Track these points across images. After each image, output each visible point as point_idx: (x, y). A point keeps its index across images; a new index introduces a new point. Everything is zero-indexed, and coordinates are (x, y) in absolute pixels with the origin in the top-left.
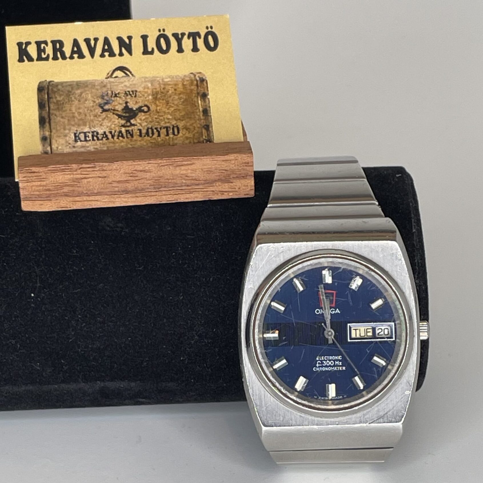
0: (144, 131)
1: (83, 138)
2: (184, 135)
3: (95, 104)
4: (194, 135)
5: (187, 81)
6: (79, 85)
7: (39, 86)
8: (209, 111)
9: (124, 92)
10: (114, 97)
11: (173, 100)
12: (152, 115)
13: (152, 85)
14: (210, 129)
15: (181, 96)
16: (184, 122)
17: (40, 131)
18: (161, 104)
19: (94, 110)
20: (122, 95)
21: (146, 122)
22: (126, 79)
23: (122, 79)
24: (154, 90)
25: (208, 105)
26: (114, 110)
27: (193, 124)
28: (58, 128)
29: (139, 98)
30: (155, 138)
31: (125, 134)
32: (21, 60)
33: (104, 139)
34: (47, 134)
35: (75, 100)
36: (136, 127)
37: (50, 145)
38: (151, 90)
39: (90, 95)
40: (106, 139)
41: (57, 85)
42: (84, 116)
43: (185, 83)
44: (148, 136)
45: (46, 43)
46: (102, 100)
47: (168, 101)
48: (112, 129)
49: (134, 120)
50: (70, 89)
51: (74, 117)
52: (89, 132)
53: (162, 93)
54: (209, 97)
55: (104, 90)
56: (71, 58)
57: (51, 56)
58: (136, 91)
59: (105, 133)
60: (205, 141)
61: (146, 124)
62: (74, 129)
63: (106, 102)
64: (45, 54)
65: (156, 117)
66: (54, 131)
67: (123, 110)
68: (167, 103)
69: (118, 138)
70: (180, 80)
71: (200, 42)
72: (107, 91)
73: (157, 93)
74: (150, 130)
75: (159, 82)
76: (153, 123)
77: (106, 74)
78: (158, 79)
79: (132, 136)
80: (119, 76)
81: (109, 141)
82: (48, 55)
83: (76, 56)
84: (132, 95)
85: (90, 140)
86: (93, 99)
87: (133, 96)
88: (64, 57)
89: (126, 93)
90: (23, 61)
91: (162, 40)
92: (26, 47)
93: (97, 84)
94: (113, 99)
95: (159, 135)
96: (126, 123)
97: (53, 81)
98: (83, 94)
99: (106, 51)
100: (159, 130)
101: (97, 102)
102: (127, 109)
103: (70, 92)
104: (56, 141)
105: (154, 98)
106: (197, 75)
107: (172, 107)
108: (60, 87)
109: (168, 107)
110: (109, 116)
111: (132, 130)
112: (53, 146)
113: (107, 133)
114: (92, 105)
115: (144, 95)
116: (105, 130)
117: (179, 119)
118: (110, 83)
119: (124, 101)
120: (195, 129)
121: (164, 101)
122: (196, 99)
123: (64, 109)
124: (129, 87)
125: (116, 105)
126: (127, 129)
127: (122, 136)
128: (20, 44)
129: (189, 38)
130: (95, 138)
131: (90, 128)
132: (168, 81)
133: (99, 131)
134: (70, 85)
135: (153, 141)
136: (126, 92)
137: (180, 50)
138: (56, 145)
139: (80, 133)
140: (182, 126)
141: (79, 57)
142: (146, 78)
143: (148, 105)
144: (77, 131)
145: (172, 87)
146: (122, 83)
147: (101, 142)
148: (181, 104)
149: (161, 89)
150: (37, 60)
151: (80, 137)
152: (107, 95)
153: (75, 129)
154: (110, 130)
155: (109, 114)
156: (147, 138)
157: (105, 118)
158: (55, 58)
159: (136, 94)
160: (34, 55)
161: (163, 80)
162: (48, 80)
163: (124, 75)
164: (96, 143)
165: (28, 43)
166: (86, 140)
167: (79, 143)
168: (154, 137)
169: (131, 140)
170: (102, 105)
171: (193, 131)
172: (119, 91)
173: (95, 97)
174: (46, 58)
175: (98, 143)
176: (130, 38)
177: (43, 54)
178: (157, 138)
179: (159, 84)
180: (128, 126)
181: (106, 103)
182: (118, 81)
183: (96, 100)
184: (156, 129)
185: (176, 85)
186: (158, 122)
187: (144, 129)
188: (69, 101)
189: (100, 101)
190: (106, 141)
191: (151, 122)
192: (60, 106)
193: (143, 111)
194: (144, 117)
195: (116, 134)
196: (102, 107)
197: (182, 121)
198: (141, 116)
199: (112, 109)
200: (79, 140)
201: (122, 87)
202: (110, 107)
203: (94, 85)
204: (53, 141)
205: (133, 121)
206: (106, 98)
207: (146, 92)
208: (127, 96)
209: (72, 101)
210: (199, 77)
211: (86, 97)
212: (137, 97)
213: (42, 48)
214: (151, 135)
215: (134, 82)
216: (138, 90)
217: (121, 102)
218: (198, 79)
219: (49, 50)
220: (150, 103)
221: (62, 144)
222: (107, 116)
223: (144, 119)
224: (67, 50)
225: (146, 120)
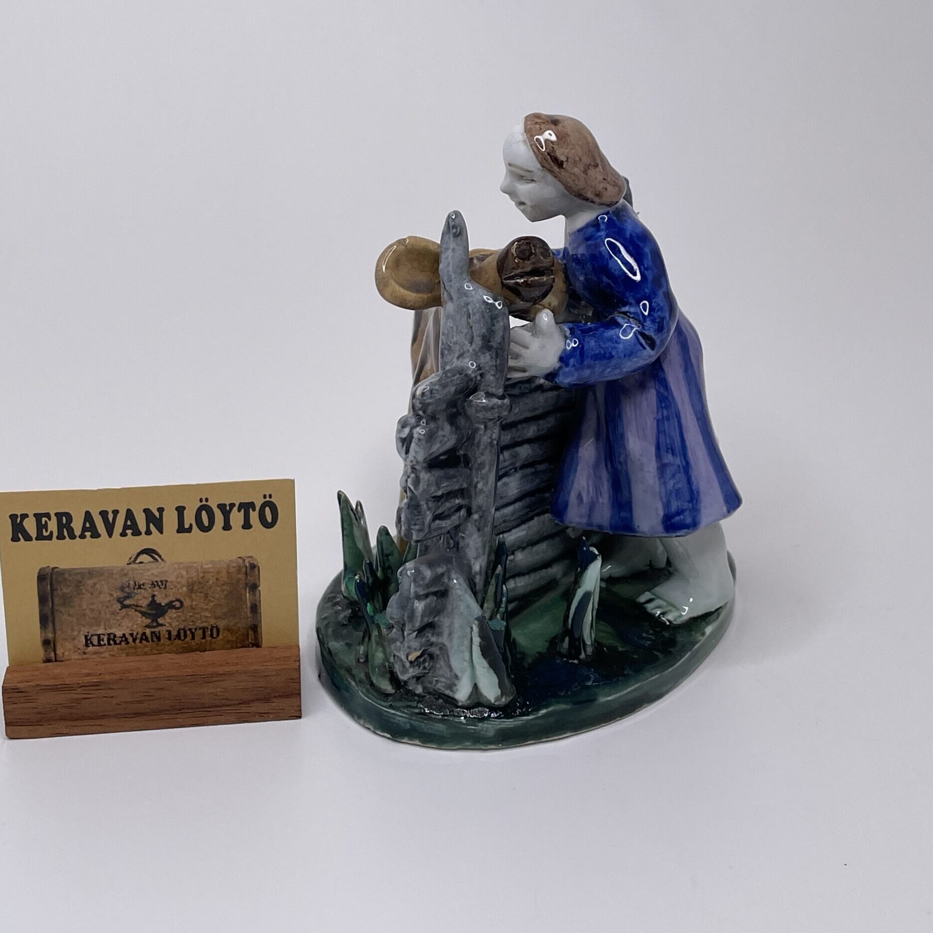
0: (174, 633)
1: (96, 643)
2: (224, 637)
3: (112, 598)
4: (237, 637)
5: (234, 567)
6: (91, 573)
7: (39, 573)
8: (258, 607)
9: (151, 583)
10: (137, 589)
11: (213, 593)
12: (185, 611)
13: (187, 573)
14: (259, 629)
15: (224, 587)
16: (226, 620)
17: (41, 633)
18: (198, 598)
19: (112, 605)
20: (147, 586)
21: (177, 621)
22: (154, 565)
23: (148, 565)
24: (190, 580)
25: (258, 600)
26: (137, 606)
27: (237, 623)
28: (64, 630)
29: (170, 590)
30: (188, 642)
31: (149, 636)
32: (15, 539)
33: (123, 643)
34: (50, 636)
35: (86, 593)
36: (164, 627)
37: (55, 651)
38: (186, 580)
39: (105, 586)
40: (126, 644)
41: (62, 573)
42: (98, 614)
43: (230, 571)
44: (179, 639)
45: (48, 515)
46: (122, 592)
47: (207, 594)
48: (133, 631)
49: (162, 618)
50: (80, 579)
51: (84, 615)
52: (104, 635)
53: (199, 582)
54: (260, 588)
55: (126, 579)
56: (82, 536)
57: (55, 534)
58: (166, 581)
59: (124, 635)
60: (250, 645)
61: (177, 623)
62: (85, 630)
63: (127, 595)
64: (46, 531)
65: (191, 614)
66: (58, 633)
67: (148, 605)
68: (206, 596)
69: (141, 642)
70: (225, 566)
71: (254, 516)
72: (129, 581)
73: (193, 584)
74: (182, 632)
75: (198, 570)
76: (186, 622)
77: (128, 559)
78: (195, 565)
79: (159, 639)
80: (145, 561)
81: (129, 645)
82: (51, 533)
83: (88, 534)
84: (161, 586)
85: (105, 645)
86: (111, 592)
87: (163, 587)
88: (72, 536)
89: (153, 584)
90: (19, 540)
91: (204, 513)
92: (22, 521)
93: (115, 572)
94: (136, 591)
95: (193, 638)
96: (153, 621)
97: (56, 568)
98: (98, 586)
99: (128, 527)
100: (193, 631)
101: (115, 595)
102: (153, 604)
103: (80, 582)
104: (62, 644)
105: (188, 590)
106: (247, 560)
107: (212, 602)
108: (66, 576)
109: (206, 601)
110: (130, 613)
111: (159, 632)
112: (58, 652)
113: (127, 636)
114: (108, 599)
115: (176, 587)
116: (124, 632)
117: (220, 618)
118: (133, 571)
119: (149, 593)
120: (239, 629)
121: (202, 595)
122: (243, 592)
123: (72, 604)
124: (157, 576)
125: (140, 600)
126: (153, 630)
127: (146, 639)
128: (13, 517)
129: (239, 511)
130: (111, 642)
131: (106, 630)
132: (209, 568)
133: (117, 633)
134: (80, 573)
135: (185, 646)
136: (153, 582)
137: (227, 527)
138: (62, 651)
139: (92, 636)
140: (224, 626)
141: (92, 537)
142: (181, 563)
143: (182, 599)
144: (88, 633)
145: (213, 576)
146: (149, 570)
147: (119, 646)
148: (224, 598)
149: (198, 579)
150: (37, 539)
151: (92, 640)
152: (129, 586)
153: (87, 630)
154: (132, 632)
155: (131, 611)
156: (177, 641)
157: (124, 616)
158: (61, 537)
159: (166, 584)
160: (33, 531)
161: (202, 567)
162: (52, 566)
163: (151, 559)
164: (113, 649)
165: (24, 516)
166: (99, 645)
167: (91, 648)
168: (186, 640)
169: (157, 644)
170: (122, 600)
171: (237, 632)
172: (144, 581)
173: (112, 589)
174: (48, 536)
175: (115, 649)
176: (161, 510)
177: (44, 530)
178: (190, 641)
179: (197, 571)
180: (155, 627)
181: (128, 597)
182: (143, 568)
183: (113, 593)
184: (190, 630)
185: (218, 572)
186: (192, 622)
187: (174, 629)
188: (79, 594)
189: (119, 594)
190: (125, 646)
191: (184, 621)
192: (67, 601)
193: (174, 607)
194: (175, 615)
195: (139, 636)
196: (121, 603)
197: (224, 619)
198: (172, 613)
199: (134, 605)
200: (91, 645)
201: (149, 576)
202: (132, 603)
203: (112, 574)
204: (58, 646)
205: (160, 621)
206: (127, 590)
207: (179, 583)
208: (155, 587)
209: (82, 594)
210: (249, 562)
211: (100, 588)
212: (168, 588)
213: (43, 522)
214: (182, 638)
215: (165, 570)
216: (169, 580)
217: (146, 596)
218: (248, 565)
219: (53, 526)
220: (184, 596)
221: (70, 650)
222: (127, 614)
223: (175, 618)
224: (77, 525)
225: (177, 619)
